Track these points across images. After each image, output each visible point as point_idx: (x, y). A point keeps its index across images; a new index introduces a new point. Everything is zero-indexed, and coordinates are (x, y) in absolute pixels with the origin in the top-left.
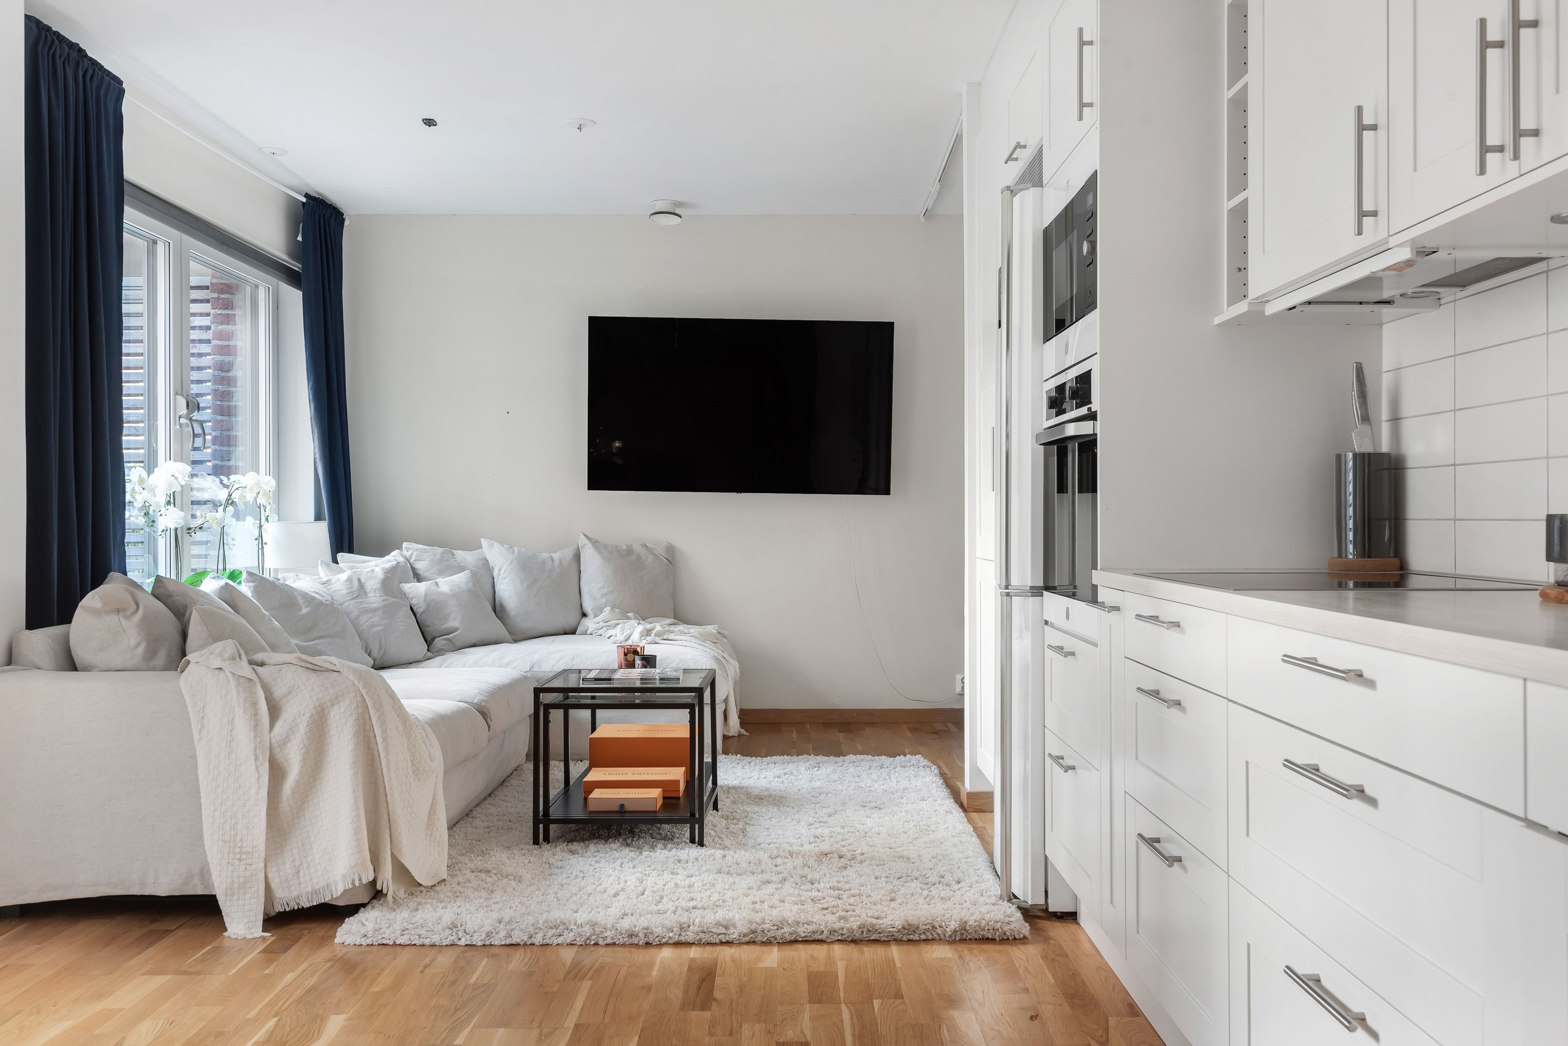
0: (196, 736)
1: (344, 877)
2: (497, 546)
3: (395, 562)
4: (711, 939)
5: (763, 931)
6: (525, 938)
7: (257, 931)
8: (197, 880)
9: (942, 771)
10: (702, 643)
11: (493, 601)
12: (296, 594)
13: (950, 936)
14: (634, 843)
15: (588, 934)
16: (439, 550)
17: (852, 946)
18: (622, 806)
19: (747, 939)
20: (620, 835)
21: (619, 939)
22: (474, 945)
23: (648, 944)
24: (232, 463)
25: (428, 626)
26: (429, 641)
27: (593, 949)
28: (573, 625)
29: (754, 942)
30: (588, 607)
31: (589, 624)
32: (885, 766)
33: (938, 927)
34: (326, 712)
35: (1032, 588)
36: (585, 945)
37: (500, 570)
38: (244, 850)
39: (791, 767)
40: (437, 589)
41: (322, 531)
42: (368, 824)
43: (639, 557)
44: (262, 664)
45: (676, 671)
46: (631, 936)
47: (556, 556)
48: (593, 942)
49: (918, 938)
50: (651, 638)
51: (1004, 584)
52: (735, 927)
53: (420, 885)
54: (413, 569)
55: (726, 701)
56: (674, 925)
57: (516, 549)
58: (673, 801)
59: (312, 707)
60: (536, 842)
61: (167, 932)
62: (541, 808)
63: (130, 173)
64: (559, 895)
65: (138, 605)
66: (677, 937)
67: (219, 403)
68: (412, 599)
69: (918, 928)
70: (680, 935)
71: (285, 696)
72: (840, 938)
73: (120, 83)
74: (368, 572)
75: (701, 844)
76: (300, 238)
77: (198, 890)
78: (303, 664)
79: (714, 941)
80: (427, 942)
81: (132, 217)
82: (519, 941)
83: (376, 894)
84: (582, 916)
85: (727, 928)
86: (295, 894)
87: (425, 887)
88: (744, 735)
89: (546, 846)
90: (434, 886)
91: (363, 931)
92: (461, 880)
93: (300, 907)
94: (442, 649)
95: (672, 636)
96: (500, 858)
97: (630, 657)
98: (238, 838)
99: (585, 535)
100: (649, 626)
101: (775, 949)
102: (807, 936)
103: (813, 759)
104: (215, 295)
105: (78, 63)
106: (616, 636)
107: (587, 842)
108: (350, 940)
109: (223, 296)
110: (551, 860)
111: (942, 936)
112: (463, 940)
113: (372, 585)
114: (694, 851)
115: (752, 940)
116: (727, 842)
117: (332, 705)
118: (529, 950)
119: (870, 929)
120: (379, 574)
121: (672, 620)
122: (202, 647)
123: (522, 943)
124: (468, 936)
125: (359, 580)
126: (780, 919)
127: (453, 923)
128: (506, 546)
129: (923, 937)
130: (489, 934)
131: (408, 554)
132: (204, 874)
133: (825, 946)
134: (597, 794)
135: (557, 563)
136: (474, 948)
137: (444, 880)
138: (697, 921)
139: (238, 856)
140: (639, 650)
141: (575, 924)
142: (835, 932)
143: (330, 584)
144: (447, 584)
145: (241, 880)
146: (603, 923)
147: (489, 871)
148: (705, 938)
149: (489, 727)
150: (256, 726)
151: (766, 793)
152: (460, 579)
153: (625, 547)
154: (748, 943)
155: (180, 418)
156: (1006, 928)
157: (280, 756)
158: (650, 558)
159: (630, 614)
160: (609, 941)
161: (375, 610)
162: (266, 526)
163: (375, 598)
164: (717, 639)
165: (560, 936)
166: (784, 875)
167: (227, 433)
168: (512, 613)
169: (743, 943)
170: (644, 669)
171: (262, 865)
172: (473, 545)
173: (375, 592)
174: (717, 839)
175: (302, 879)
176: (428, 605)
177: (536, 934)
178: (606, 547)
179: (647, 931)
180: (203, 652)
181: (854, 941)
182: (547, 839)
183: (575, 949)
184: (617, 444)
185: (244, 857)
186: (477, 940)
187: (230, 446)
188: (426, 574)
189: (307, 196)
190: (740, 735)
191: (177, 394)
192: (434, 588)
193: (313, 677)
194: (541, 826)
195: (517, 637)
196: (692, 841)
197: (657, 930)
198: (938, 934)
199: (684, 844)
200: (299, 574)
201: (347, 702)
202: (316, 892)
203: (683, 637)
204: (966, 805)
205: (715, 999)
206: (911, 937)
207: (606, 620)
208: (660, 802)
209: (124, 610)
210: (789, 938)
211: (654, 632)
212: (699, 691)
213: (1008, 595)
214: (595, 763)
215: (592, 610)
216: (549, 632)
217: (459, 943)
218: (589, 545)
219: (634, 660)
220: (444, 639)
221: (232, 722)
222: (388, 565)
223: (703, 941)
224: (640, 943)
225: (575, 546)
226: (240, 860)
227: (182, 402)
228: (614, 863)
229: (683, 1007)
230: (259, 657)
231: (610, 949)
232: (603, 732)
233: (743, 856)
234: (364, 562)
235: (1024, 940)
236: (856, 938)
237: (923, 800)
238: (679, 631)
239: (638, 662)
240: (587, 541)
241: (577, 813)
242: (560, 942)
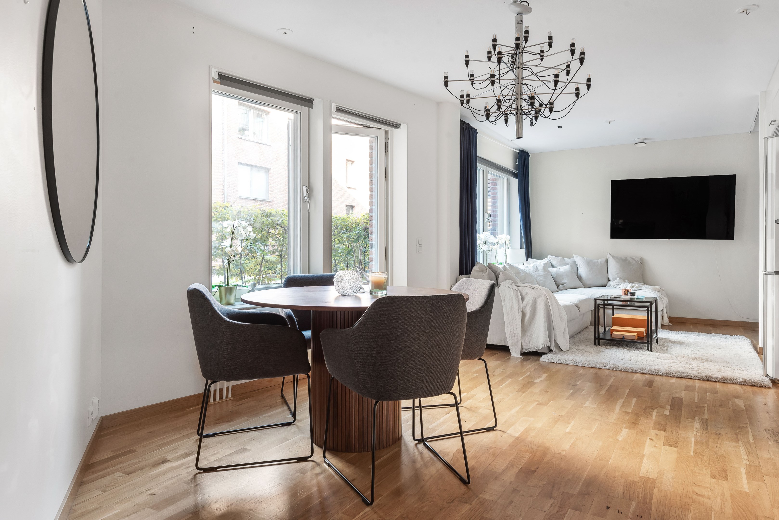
0: (503, 304)
1: (542, 344)
2: (579, 257)
3: (547, 262)
4: (653, 373)
5: (671, 373)
6: (594, 366)
7: (519, 355)
8: (503, 341)
9: (753, 342)
10: (653, 291)
11: (577, 274)
12: (520, 270)
13: (740, 383)
14: (628, 348)
15: (613, 367)
16: (560, 258)
17: (702, 382)
18: (623, 337)
19: (665, 375)
20: (623, 346)
21: (623, 370)
22: (579, 366)
23: (632, 372)
24: (496, 231)
25: (557, 282)
26: (558, 286)
27: (614, 371)
28: (605, 284)
29: (668, 376)
30: (610, 278)
31: (611, 283)
32: (727, 338)
33: (735, 379)
34: (536, 300)
35: (775, 272)
36: (612, 370)
37: (580, 265)
38: (515, 334)
39: (686, 335)
40: (560, 270)
41: (523, 252)
42: (548, 329)
43: (629, 261)
44: (519, 286)
45: (642, 297)
46: (627, 369)
47: (599, 261)
48: (615, 370)
49: (727, 382)
50: (634, 288)
51: (764, 270)
52: (661, 371)
53: (562, 350)
54: (551, 264)
55: (662, 311)
56: (641, 368)
57: (585, 258)
58: (642, 338)
59: (533, 298)
60: (595, 344)
61: (496, 354)
62: (597, 335)
63: (478, 154)
64: (604, 357)
65: (487, 270)
66: (642, 371)
67: (493, 214)
68: (552, 273)
69: (727, 379)
70: (643, 371)
71: (525, 295)
72: (698, 378)
73: (476, 130)
74: (539, 264)
75: (651, 351)
76: (517, 163)
77: (503, 344)
78: (530, 287)
79: (654, 374)
80: (566, 363)
81: (479, 166)
82: (592, 366)
83: (550, 351)
84: (611, 362)
85: (658, 371)
86: (529, 347)
87: (563, 351)
88: (670, 325)
89: (598, 346)
90: (566, 351)
91: (548, 358)
92: (573, 351)
93: (530, 351)
94: (561, 289)
95: (642, 288)
96: (584, 347)
97: (626, 292)
98: (514, 331)
99: (609, 254)
100: (633, 285)
101: (675, 378)
102: (686, 377)
103: (697, 333)
104: (492, 182)
105: (469, 128)
106: (621, 287)
107: (612, 347)
108: (544, 360)
109: (494, 182)
110: (600, 349)
111: (737, 383)
112: (576, 364)
113: (540, 268)
114: (648, 352)
115: (667, 375)
116: (660, 351)
117: (538, 298)
118: (595, 369)
119: (709, 377)
120: (543, 265)
121: (642, 283)
122: (503, 281)
123: (593, 367)
124: (577, 363)
125: (536, 266)
126: (677, 371)
127: (572, 359)
128: (582, 257)
129: (729, 382)
130: (583, 363)
131: (550, 259)
132: (505, 339)
133: (693, 380)
134: (615, 333)
135: (599, 263)
136: (579, 367)
137: (569, 350)
138: (648, 368)
139: (514, 336)
140: (629, 290)
141: (609, 364)
142: (696, 376)
143: (528, 268)
144: (563, 269)
145: (515, 342)
146: (618, 365)
147: (581, 350)
148: (651, 373)
149: (579, 311)
150: (518, 302)
151: (677, 341)
152: (567, 267)
153: (624, 258)
154: (666, 376)
155: (486, 219)
156: (762, 383)
157: (524, 311)
158: (634, 262)
159: (626, 281)
160: (620, 370)
161: (541, 276)
162: (507, 250)
163: (541, 272)
164: (660, 290)
165: (605, 367)
166: (680, 361)
167: (495, 222)
168: (584, 279)
169: (664, 376)
170: (631, 296)
171: (520, 339)
172: (571, 257)
173: (541, 270)
174: (657, 350)
175: (530, 344)
176: (557, 275)
177: (597, 365)
178: (617, 258)
179: (632, 369)
180: (504, 282)
181: (703, 380)
182: (599, 344)
183: (609, 370)
184: (621, 221)
185: (515, 336)
186: (580, 364)
187: (496, 226)
188: (556, 266)
189: (520, 150)
190: (669, 325)
191: (485, 212)
192: (559, 270)
193: (533, 290)
194: (597, 340)
195: (586, 286)
196: (648, 350)
197: (635, 368)
198: (735, 382)
199: (645, 350)
200: (519, 264)
201: (542, 297)
202: (534, 348)
203: (646, 289)
204: (759, 352)
205: (653, 386)
206: (725, 381)
207: (617, 282)
208: (637, 337)
209: (484, 271)
210: (680, 376)
211: (635, 287)
212: (650, 303)
213: (766, 274)
214: (614, 325)
215: (612, 279)
216: (597, 286)
217: (575, 365)
218: (611, 257)
219: (628, 293)
220: (562, 286)
221: (512, 301)
222: (545, 262)
223: (650, 373)
224: (630, 372)
225: (606, 258)
226: (514, 337)
227: (486, 215)
228: (621, 352)
229: (643, 386)
230: (518, 284)
231: (620, 372)
232: (616, 316)
233: (665, 355)
234: (536, 261)
235: (769, 387)
236: (704, 379)
237: (740, 348)
238: (645, 287)
239: (629, 294)
240: (610, 256)
241: (608, 337)
242: (605, 368)
